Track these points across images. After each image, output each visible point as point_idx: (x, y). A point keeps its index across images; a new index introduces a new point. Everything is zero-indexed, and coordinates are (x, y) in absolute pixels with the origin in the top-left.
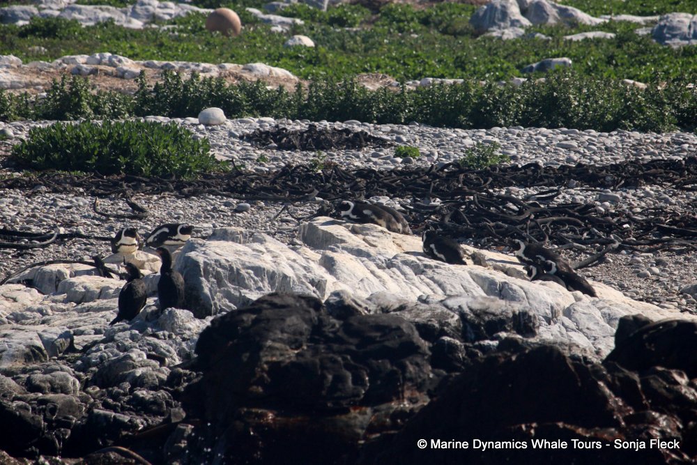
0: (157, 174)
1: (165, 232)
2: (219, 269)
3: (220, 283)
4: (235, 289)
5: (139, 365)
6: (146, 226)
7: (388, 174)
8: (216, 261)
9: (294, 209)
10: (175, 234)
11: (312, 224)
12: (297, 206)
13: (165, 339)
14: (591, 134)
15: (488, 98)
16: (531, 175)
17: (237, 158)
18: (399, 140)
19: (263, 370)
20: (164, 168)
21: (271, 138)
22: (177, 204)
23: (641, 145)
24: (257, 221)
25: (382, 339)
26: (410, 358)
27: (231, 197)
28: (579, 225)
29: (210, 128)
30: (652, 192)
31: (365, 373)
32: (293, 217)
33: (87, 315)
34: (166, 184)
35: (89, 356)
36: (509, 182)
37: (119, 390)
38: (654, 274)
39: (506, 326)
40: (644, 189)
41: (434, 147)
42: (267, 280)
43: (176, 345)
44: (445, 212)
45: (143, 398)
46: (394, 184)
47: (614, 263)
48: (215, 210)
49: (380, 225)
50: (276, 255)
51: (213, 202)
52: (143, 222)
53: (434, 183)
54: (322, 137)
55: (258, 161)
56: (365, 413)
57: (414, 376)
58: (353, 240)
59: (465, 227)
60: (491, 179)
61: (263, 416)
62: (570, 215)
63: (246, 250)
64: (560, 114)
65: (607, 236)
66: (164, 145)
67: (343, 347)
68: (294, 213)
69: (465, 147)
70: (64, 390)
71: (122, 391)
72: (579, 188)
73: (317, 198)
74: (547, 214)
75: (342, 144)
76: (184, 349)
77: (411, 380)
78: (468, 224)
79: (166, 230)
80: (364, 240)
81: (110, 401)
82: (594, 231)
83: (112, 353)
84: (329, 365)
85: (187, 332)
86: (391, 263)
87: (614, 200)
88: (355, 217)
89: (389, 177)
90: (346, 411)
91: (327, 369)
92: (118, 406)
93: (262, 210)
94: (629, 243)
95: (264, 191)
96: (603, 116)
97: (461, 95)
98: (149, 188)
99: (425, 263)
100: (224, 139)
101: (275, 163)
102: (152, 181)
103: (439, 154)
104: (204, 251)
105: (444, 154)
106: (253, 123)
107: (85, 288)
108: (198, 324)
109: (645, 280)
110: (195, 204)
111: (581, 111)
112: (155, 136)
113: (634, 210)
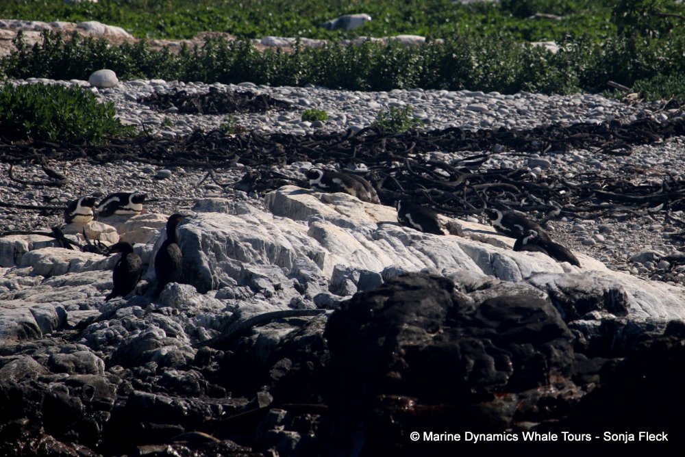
0: (63, 138)
1: (117, 202)
2: (217, 242)
3: (219, 257)
4: (233, 262)
5: (162, 343)
6: (67, 193)
7: (305, 139)
8: (213, 233)
9: (217, 176)
10: (127, 203)
11: (280, 193)
12: (219, 172)
13: (169, 315)
14: (497, 96)
15: (387, 59)
16: (453, 139)
17: (140, 122)
18: (302, 103)
19: (400, 355)
20: (70, 132)
21: (171, 102)
22: (94, 171)
23: (553, 108)
24: (181, 188)
25: (523, 322)
26: (554, 341)
27: (149, 163)
28: (515, 192)
29: (103, 91)
30: (582, 157)
31: (508, 357)
32: (217, 184)
33: (63, 289)
34: (78, 150)
35: (95, 333)
36: (432, 146)
37: (146, 370)
38: (599, 241)
39: (598, 305)
40: (572, 154)
41: (340, 110)
42: (265, 252)
43: (183, 321)
44: (376, 178)
45: (175, 378)
46: (313, 149)
47: (556, 230)
48: (134, 176)
49: (350, 194)
50: (270, 226)
51: (131, 168)
52: (63, 190)
53: (358, 148)
54: (225, 100)
55: (162, 125)
56: (510, 400)
57: (559, 360)
58: (325, 210)
59: (400, 194)
60: (414, 144)
61: (404, 403)
62: (504, 181)
63: (241, 222)
64: (459, 76)
65: (546, 202)
66: (69, 109)
67: (483, 330)
68: (218, 180)
69: (372, 110)
70: (89, 369)
71: (149, 371)
72: (505, 153)
73: (238, 164)
74: (480, 179)
75: (245, 107)
76: (191, 325)
77: (556, 364)
78: (402, 191)
79: (117, 199)
80: (336, 209)
81: (140, 381)
82: (532, 198)
83: (119, 330)
84: (470, 349)
85: (191, 308)
86: (378, 234)
87: (544, 165)
88: (324, 186)
89: (306, 142)
90: (491, 398)
91: (468, 353)
92: (149, 386)
93: (184, 176)
94: (569, 209)
95: (183, 157)
96: (505, 78)
97: (358, 57)
98: (61, 154)
99: (412, 233)
100: (121, 102)
101: (181, 127)
102: (62, 146)
103: (347, 117)
104: (199, 223)
105: (353, 117)
106: (146, 87)
107: (53, 260)
108: (202, 300)
109: (592, 248)
110: (111, 170)
111: (482, 73)
112: (60, 100)
113: (566, 175)
